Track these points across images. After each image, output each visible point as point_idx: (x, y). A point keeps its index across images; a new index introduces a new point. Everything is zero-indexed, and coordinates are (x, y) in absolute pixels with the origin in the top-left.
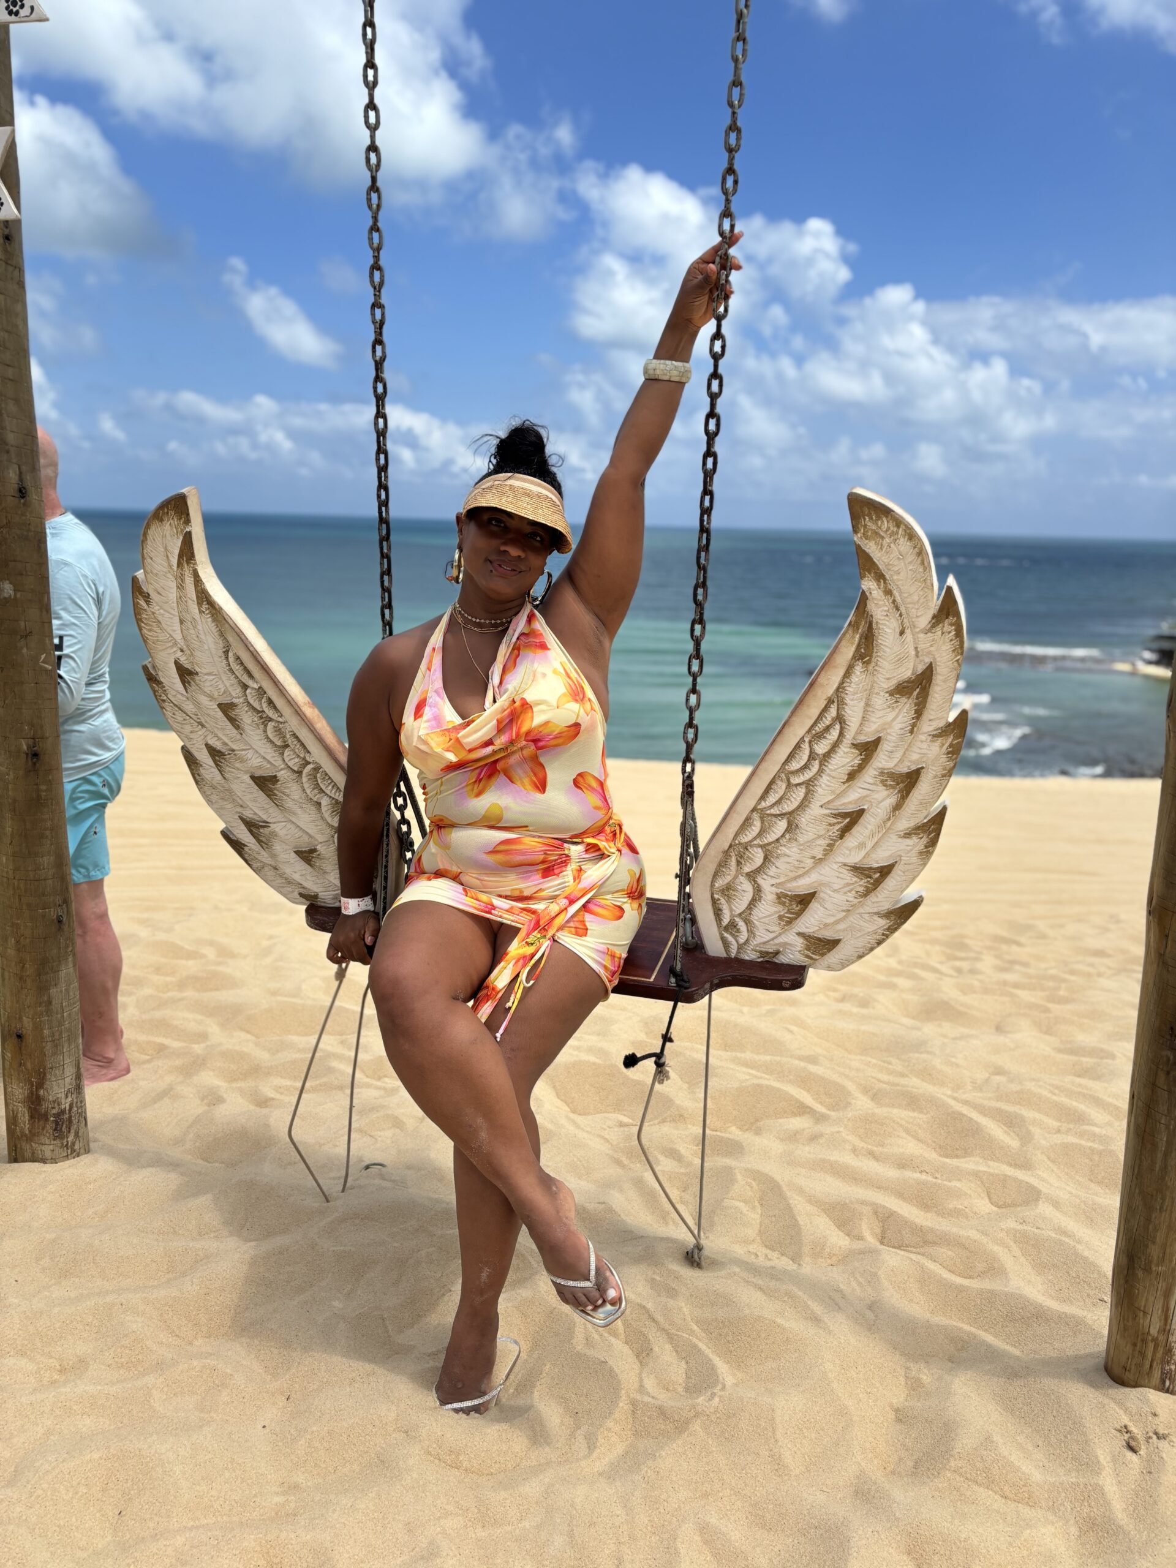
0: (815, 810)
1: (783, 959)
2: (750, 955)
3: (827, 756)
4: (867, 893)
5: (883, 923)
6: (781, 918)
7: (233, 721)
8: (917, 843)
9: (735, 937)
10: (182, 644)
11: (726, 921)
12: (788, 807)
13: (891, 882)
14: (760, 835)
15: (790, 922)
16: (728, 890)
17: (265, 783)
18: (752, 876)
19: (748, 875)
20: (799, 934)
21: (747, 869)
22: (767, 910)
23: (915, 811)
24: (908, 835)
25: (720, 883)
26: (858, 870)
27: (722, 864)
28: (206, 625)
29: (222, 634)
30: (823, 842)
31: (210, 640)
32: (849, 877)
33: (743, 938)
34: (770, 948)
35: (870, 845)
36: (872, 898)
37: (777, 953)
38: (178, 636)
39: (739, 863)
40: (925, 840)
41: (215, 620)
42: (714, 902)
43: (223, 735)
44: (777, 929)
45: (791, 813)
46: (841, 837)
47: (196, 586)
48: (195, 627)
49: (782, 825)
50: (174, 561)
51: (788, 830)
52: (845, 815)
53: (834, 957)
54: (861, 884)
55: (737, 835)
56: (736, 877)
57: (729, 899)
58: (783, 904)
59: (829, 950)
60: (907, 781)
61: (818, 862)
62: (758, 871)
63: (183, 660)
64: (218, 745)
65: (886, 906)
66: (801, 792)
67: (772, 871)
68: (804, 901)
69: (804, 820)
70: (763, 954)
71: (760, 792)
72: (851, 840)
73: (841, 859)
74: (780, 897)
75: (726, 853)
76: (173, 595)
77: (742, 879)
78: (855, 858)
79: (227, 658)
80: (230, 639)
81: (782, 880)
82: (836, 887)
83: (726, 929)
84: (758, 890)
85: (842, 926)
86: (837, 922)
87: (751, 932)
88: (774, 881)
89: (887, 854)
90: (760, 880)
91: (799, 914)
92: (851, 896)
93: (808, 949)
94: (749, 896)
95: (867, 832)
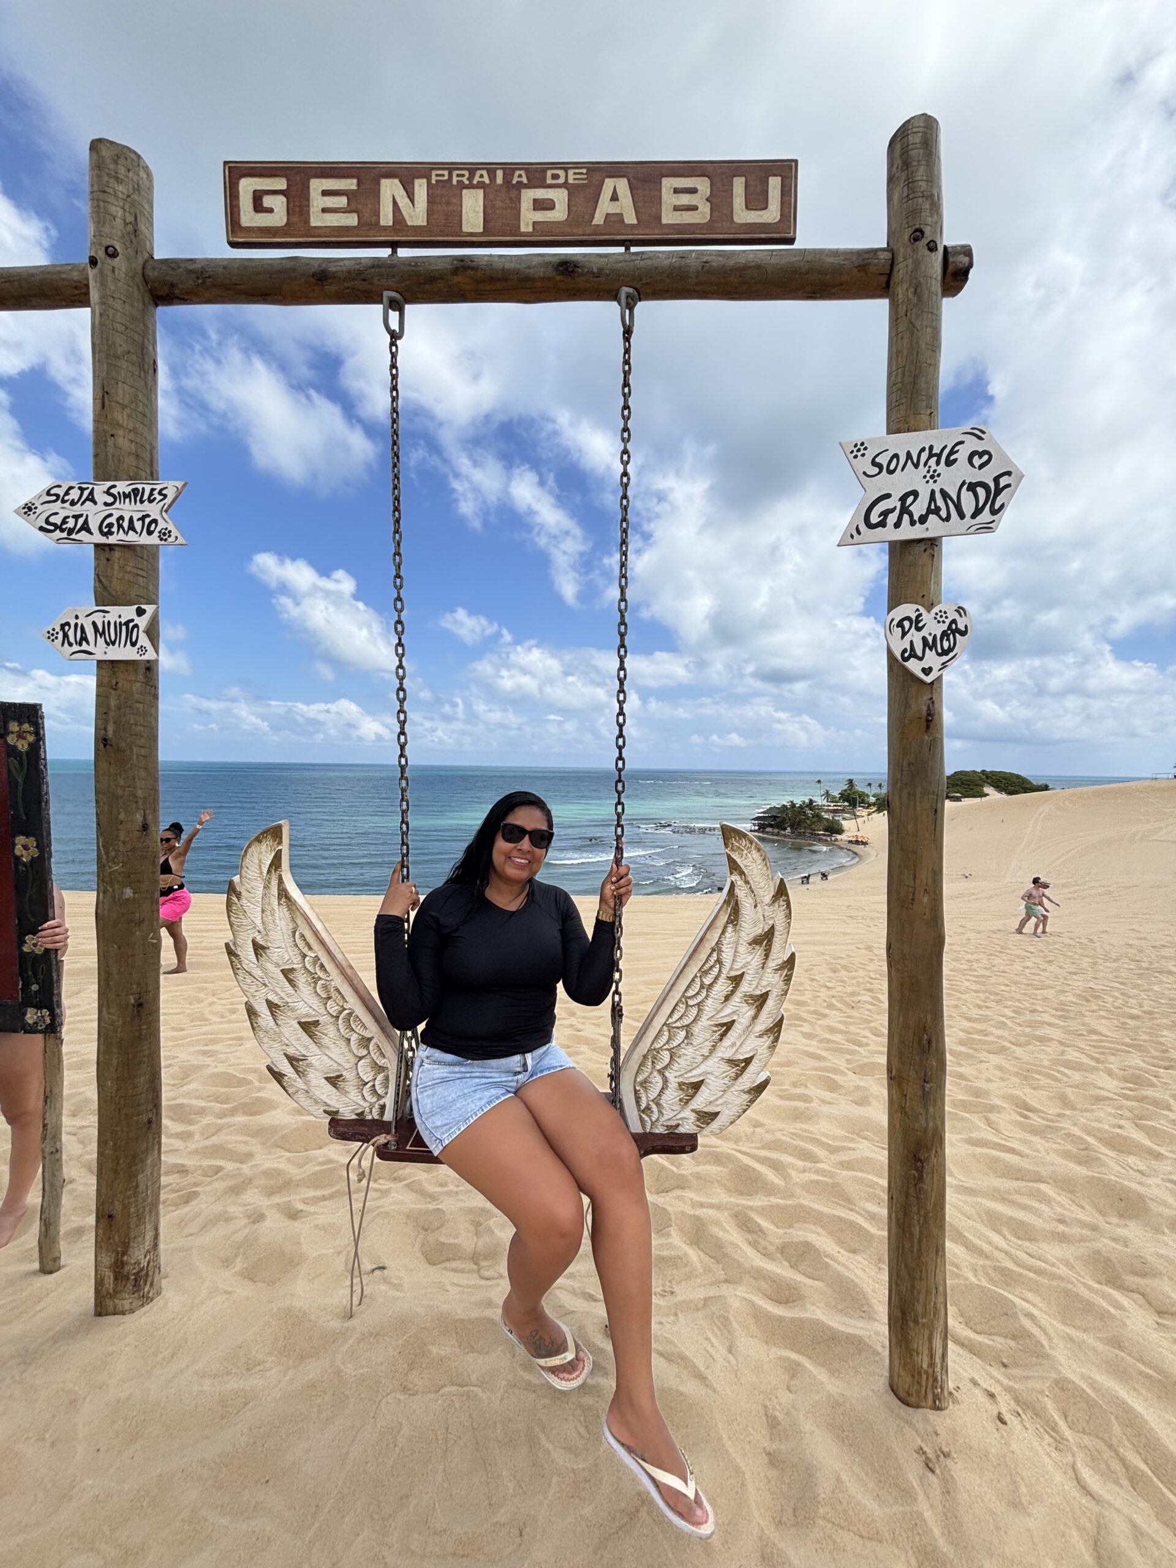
0: (704, 1022)
1: (681, 1130)
2: (660, 1130)
3: (711, 985)
4: (737, 1076)
5: (747, 1097)
6: (681, 1100)
7: (291, 981)
8: (767, 1041)
9: (650, 1117)
10: (261, 927)
11: (643, 1106)
12: (686, 1021)
13: (752, 1068)
14: (667, 1042)
15: (687, 1102)
16: (645, 1083)
17: (309, 1027)
18: (661, 1072)
19: (659, 1071)
20: (693, 1111)
21: (658, 1067)
22: (672, 1095)
23: (765, 1020)
24: (761, 1036)
25: (640, 1078)
26: (731, 1062)
27: (642, 1064)
28: (281, 914)
29: (293, 920)
30: (709, 1044)
31: (283, 923)
32: (725, 1067)
33: (654, 1118)
34: (673, 1123)
35: (738, 1044)
36: (740, 1080)
37: (678, 1126)
38: (258, 921)
39: (653, 1062)
40: (772, 1038)
41: (289, 910)
42: (636, 1092)
43: (281, 991)
44: (678, 1108)
45: (687, 1026)
46: (721, 1040)
47: (279, 886)
48: (273, 915)
49: (683, 1034)
50: (265, 870)
51: (686, 1037)
52: (722, 1025)
53: (715, 1125)
54: (732, 1072)
55: (652, 1043)
56: (651, 1073)
57: (645, 1089)
58: (682, 1090)
59: (713, 1120)
60: (760, 1001)
61: (705, 1058)
62: (665, 1068)
63: (259, 940)
64: (275, 1000)
65: (747, 1087)
66: (695, 1011)
67: (675, 1066)
68: (697, 1086)
69: (696, 1029)
70: (668, 1127)
71: (669, 1012)
72: (727, 1042)
73: (720, 1054)
74: (680, 1084)
75: (645, 1057)
76: (260, 891)
77: (655, 1073)
78: (728, 1055)
79: (294, 936)
80: (299, 923)
81: (683, 1071)
82: (717, 1074)
83: (643, 1111)
84: (665, 1081)
85: (720, 1101)
86: (717, 1100)
87: (660, 1112)
88: (677, 1074)
89: (749, 1049)
90: (667, 1074)
91: (693, 1096)
92: (726, 1081)
93: (698, 1120)
94: (660, 1085)
95: (736, 1035)
